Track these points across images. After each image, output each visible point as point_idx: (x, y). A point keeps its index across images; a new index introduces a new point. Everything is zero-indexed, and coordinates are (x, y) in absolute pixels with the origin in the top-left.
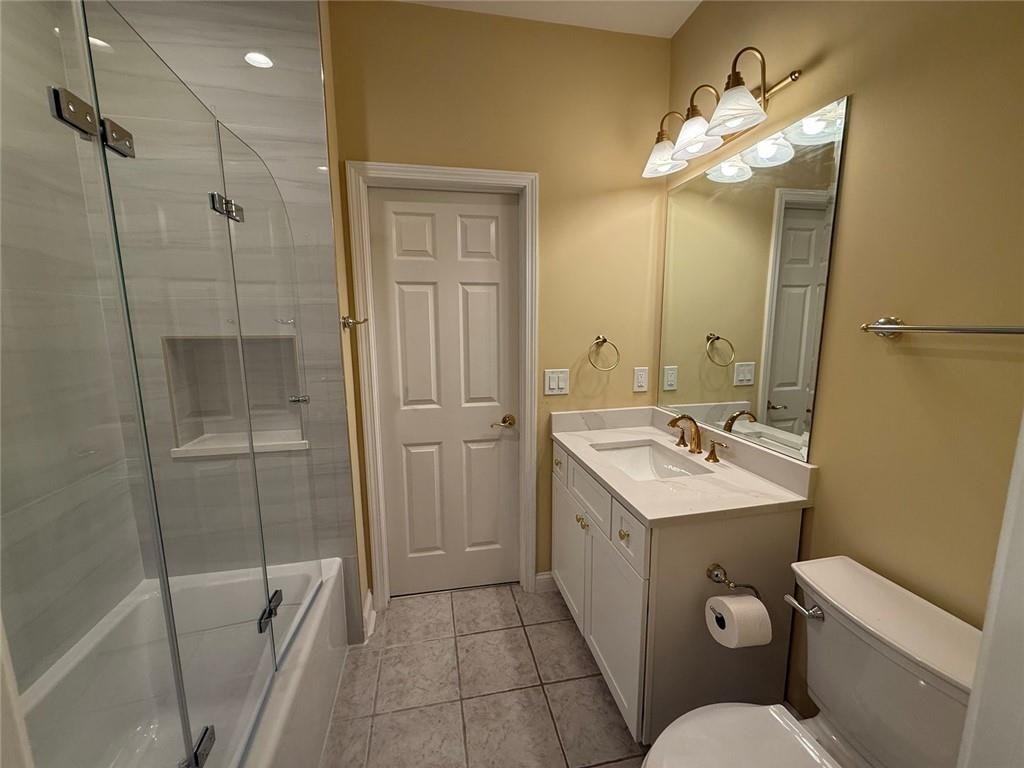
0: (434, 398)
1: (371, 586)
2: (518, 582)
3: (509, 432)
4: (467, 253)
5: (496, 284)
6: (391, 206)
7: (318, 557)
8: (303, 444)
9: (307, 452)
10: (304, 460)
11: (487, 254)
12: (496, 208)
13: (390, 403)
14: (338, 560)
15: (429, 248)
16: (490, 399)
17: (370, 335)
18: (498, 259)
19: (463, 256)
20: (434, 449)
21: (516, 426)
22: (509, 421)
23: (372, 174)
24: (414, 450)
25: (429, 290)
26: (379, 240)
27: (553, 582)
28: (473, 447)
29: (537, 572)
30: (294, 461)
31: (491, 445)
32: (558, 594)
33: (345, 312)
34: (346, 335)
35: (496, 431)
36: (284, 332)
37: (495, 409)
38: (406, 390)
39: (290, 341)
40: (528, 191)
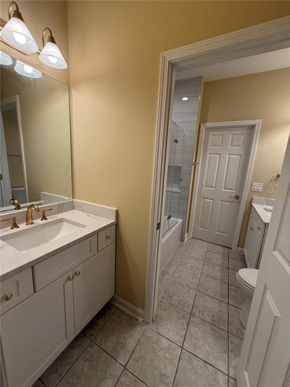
0: (214, 186)
1: (188, 231)
2: (231, 248)
3: (236, 201)
4: (232, 145)
5: (241, 155)
6: (211, 133)
7: (177, 218)
8: (179, 191)
9: (179, 193)
10: (178, 194)
11: (239, 146)
12: (245, 131)
13: (201, 185)
14: (181, 220)
15: (220, 144)
16: (232, 190)
17: (199, 167)
18: (242, 147)
19: (231, 146)
20: (211, 201)
21: (239, 199)
22: (237, 197)
23: (207, 126)
24: (205, 200)
25: (218, 156)
26: (206, 143)
27: (243, 251)
28: (223, 202)
29: (238, 246)
30: (176, 194)
31: (229, 203)
32: (244, 256)
33: (194, 161)
34: (193, 167)
35: (232, 200)
36: (179, 165)
37: (234, 193)
38: (206, 183)
39: (180, 167)
40: (257, 126)
